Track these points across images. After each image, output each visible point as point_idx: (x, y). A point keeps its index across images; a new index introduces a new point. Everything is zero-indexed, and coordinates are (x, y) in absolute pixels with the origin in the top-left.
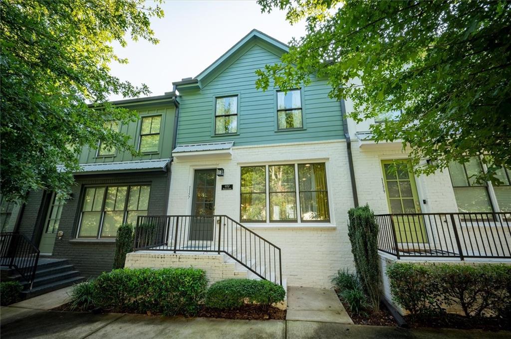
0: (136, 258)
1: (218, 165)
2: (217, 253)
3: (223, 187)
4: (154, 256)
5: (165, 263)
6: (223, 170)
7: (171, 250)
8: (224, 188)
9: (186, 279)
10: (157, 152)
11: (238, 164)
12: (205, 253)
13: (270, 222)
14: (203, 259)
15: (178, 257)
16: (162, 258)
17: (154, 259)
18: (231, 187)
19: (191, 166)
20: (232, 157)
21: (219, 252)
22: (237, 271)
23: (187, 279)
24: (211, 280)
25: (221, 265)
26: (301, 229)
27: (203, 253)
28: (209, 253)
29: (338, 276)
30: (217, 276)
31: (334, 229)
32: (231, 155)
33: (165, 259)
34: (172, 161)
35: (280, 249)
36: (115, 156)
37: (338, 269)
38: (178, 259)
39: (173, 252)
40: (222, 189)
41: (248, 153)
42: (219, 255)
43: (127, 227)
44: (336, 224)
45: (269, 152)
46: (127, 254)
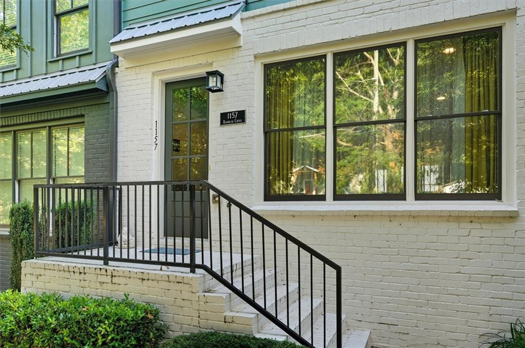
0: (38, 272)
1: (211, 64)
2: (188, 270)
3: (226, 118)
4: (66, 269)
5: (87, 283)
6: (222, 76)
7: (98, 258)
8: (227, 120)
9: (100, 328)
10: (87, 49)
11: (256, 57)
12: (164, 268)
13: (335, 199)
14: (158, 281)
15: (109, 273)
16: (80, 273)
17: (67, 275)
18: (240, 117)
19: (154, 74)
20: (242, 42)
21: (193, 267)
22: (232, 314)
23: (102, 329)
24: (174, 327)
25: (194, 297)
26: (413, 216)
27: (159, 267)
28: (171, 268)
29: (509, 335)
30: (187, 320)
31: (512, 217)
32: (239, 35)
33: (87, 277)
34: (116, 65)
35: (338, 269)
36: (17, 67)
37: (513, 319)
38: (109, 277)
39: (102, 262)
40: (222, 123)
41: (280, 27)
42: (191, 275)
43: (25, 208)
44: (519, 204)
45: (333, 16)
46: (23, 262)
